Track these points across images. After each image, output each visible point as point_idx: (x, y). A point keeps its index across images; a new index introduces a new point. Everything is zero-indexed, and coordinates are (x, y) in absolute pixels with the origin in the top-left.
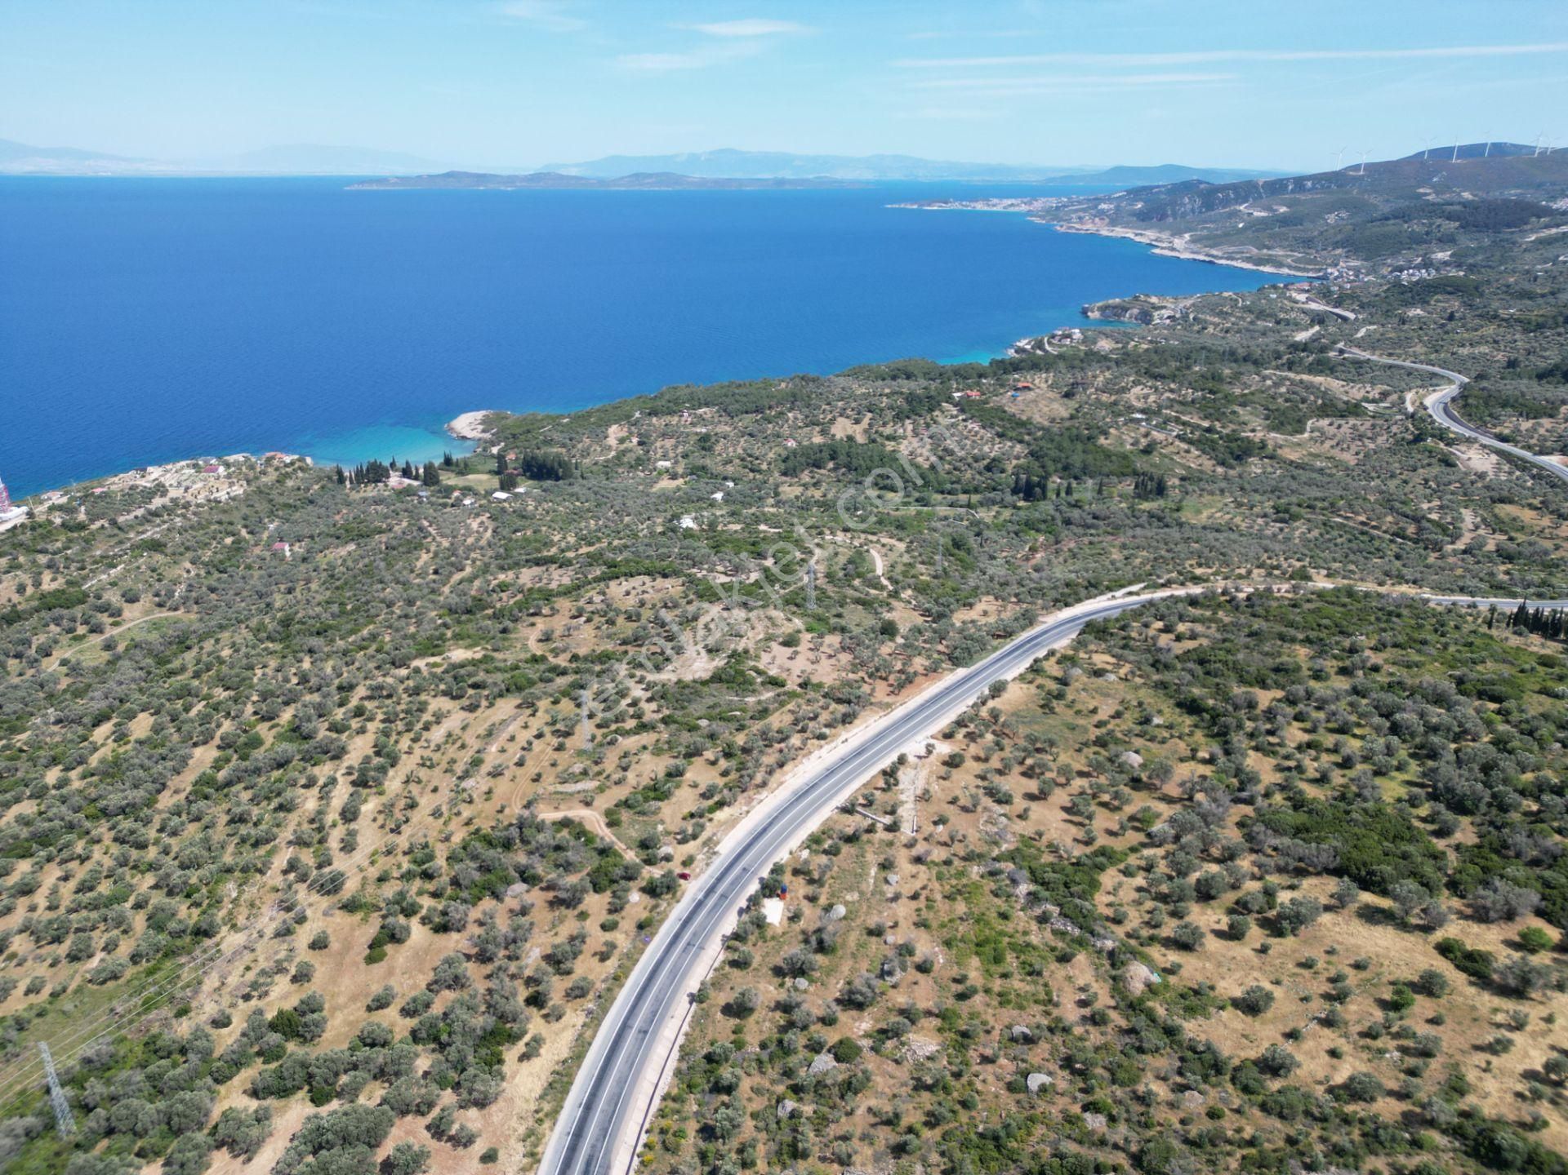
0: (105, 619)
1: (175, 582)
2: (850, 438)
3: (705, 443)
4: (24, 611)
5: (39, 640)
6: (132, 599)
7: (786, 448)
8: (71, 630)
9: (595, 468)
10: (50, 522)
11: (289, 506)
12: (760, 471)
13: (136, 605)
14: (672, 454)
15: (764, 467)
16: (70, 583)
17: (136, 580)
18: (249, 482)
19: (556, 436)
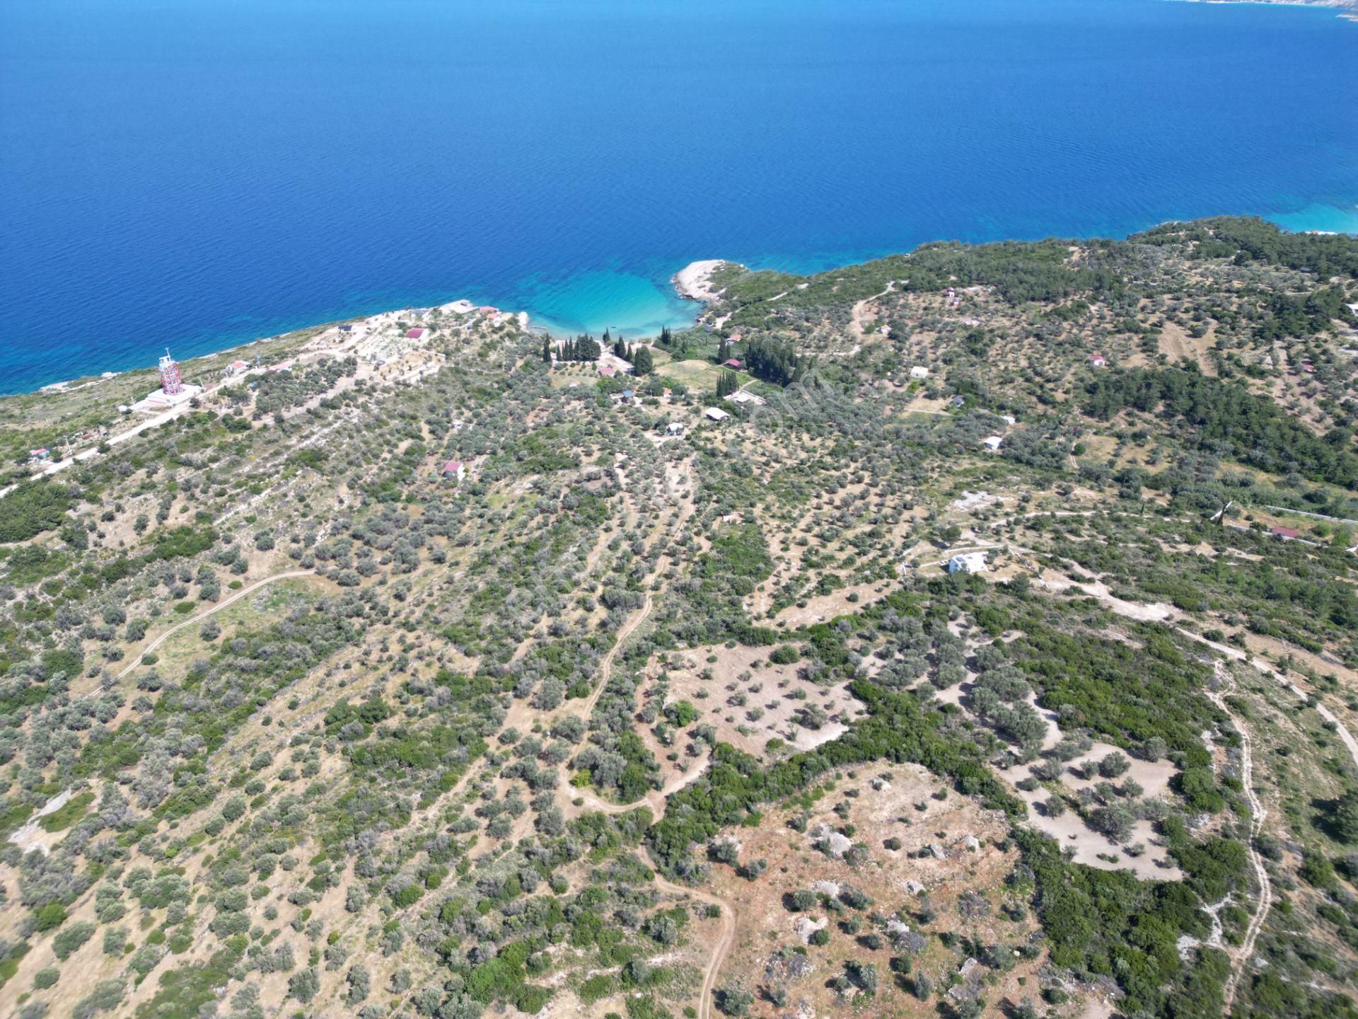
0: (224, 575)
1: (321, 520)
2: (1191, 367)
3: (975, 343)
4: (133, 563)
5: (135, 611)
6: (266, 546)
7: (1091, 370)
8: (180, 594)
9: (832, 368)
10: (212, 415)
11: (482, 392)
12: (1053, 404)
13: (270, 553)
14: (930, 356)
15: (1059, 396)
16: (201, 517)
17: (278, 515)
18: (448, 354)
19: (790, 311)
